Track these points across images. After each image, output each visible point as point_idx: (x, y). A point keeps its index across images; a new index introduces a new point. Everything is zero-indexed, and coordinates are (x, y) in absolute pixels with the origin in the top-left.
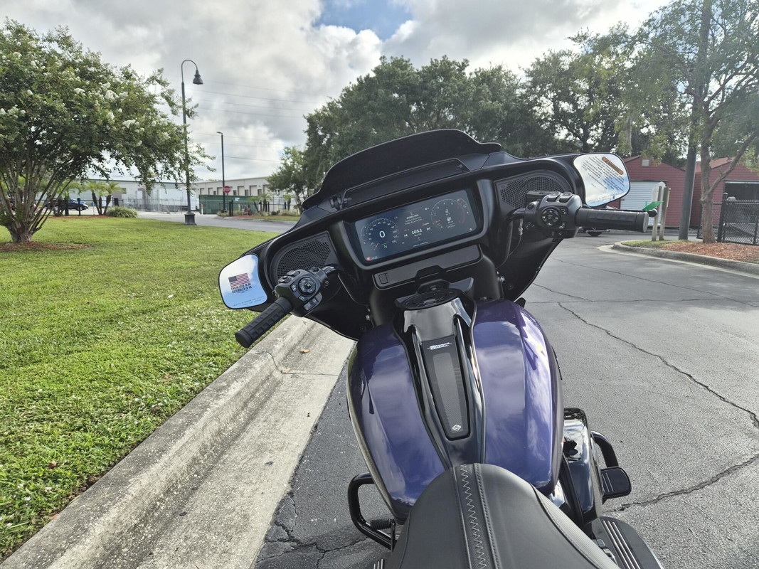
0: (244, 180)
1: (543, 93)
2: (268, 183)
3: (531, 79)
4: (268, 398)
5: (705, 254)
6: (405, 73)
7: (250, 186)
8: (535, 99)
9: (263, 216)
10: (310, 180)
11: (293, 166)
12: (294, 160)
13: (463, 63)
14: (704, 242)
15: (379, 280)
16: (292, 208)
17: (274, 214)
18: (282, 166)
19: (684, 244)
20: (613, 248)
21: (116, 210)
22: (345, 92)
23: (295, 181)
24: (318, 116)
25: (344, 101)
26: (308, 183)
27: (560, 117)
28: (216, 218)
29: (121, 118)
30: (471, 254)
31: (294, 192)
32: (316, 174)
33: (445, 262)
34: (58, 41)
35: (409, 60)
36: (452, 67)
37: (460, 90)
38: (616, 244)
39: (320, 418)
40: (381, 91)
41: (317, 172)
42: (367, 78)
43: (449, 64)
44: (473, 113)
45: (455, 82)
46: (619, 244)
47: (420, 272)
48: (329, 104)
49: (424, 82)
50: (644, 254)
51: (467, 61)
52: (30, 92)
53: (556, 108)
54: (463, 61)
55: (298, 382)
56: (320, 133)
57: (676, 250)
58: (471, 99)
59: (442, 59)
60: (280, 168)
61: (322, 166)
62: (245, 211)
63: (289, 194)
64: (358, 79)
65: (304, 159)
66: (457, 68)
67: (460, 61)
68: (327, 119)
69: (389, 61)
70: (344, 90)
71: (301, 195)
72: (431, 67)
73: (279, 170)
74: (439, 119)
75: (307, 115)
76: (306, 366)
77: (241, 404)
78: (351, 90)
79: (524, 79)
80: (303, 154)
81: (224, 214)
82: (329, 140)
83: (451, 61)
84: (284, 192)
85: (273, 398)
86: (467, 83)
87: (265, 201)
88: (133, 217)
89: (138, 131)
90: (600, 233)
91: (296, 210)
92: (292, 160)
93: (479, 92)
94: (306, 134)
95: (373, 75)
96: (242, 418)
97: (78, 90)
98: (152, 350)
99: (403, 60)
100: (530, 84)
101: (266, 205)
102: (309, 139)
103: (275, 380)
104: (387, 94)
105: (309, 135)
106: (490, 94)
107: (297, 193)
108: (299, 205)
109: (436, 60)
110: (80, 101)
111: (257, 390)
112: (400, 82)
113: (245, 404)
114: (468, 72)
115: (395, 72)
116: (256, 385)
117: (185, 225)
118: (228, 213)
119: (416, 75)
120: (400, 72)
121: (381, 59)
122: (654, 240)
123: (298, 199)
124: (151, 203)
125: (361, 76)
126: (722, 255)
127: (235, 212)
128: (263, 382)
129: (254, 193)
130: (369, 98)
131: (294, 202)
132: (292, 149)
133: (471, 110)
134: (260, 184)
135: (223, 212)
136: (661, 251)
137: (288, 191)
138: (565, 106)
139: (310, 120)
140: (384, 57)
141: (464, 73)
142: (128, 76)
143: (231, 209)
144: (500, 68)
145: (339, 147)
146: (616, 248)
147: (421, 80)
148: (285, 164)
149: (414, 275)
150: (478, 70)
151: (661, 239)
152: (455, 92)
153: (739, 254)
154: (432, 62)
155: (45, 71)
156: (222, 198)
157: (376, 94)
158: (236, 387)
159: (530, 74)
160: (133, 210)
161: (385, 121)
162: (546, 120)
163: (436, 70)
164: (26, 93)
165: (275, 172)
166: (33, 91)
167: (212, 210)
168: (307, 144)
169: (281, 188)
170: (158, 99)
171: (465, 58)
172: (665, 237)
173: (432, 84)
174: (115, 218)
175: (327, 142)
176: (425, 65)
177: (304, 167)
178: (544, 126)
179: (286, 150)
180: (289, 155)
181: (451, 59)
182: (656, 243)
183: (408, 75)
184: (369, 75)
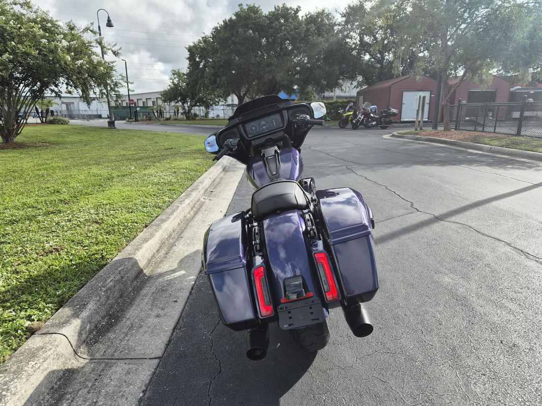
0: (142, 94)
1: (352, 30)
2: (160, 96)
3: (344, 19)
4: (201, 207)
5: (442, 137)
6: (257, 17)
7: (147, 99)
8: (347, 34)
9: (160, 121)
10: (192, 94)
11: (179, 83)
12: (179, 80)
13: (297, 9)
14: (444, 130)
15: (253, 143)
16: (180, 114)
17: (167, 119)
18: (171, 84)
19: (434, 131)
20: (391, 136)
21: (54, 119)
22: (214, 30)
23: (181, 95)
24: (195, 46)
25: (214, 37)
26: (191, 96)
27: (364, 46)
28: (125, 123)
29: (74, 59)
30: (281, 134)
31: (180, 103)
32: (196, 89)
33: (273, 137)
34: (20, 4)
35: (259, 6)
36: (290, 11)
37: (295, 29)
38: (393, 133)
39: (226, 213)
40: (241, 30)
41: (197, 89)
42: (231, 20)
43: (288, 9)
44: (304, 45)
45: (291, 23)
46: (395, 133)
47: (266, 140)
48: (203, 38)
49: (270, 23)
50: (409, 139)
51: (300, 7)
52: (13, 43)
53: (361, 40)
54: (297, 7)
55: (213, 202)
56: (197, 60)
57: (426, 136)
58: (303, 35)
59: (282, 6)
60: (170, 86)
61: (201, 84)
62: (146, 117)
63: (177, 104)
64: (224, 21)
65: (187, 79)
66: (293, 12)
67: (295, 7)
68: (203, 49)
69: (245, 7)
70: (213, 29)
71: (186, 105)
72: (275, 12)
73: (169, 88)
74: (281, 49)
75: (187, 47)
76: (215, 196)
77: (190, 208)
78: (219, 28)
79: (339, 19)
80: (186, 75)
81: (131, 120)
82: (204, 64)
83: (289, 8)
84: (173, 104)
85: (203, 207)
86: (300, 23)
87: (160, 110)
88: (67, 124)
89: (85, 67)
90: (387, 127)
91: (182, 116)
92: (177, 80)
93: (308, 30)
94: (188, 60)
95: (234, 18)
96: (192, 213)
97: (44, 41)
98: (144, 189)
99: (255, 7)
100: (343, 23)
101: (161, 113)
102: (190, 64)
103: (202, 201)
104: (245, 32)
105: (190, 61)
106: (316, 31)
107: (183, 103)
108: (185, 112)
109: (278, 6)
110: (45, 48)
111: (195, 204)
112: (253, 23)
113: (192, 209)
114: (301, 15)
115: (250, 16)
116: (194, 202)
117: (108, 128)
118: (134, 119)
119: (264, 18)
120: (253, 16)
121: (239, 6)
122: (416, 130)
123: (184, 108)
124: (74, 113)
125: (226, 19)
126: (451, 138)
127: (139, 118)
128: (197, 202)
129: (150, 104)
130: (232, 35)
131: (181, 111)
132: (177, 71)
133: (303, 43)
134: (154, 97)
135: (130, 118)
136: (418, 136)
137: (176, 103)
138: (367, 39)
139: (190, 50)
140: (241, 4)
141: (298, 16)
142: (72, 28)
143: (136, 116)
144: (323, 11)
145: (213, 71)
146: (393, 136)
147: (268, 22)
148: (173, 83)
149: (264, 141)
150: (308, 13)
151: (421, 129)
152: (292, 31)
153: (461, 137)
154: (275, 8)
155: (20, 28)
156: (129, 108)
157: (237, 32)
158: (187, 201)
159: (343, 16)
160: (66, 119)
161: (244, 52)
162: (355, 48)
163: (278, 14)
164: (11, 44)
165: (166, 89)
166: (15, 43)
167: (120, 118)
168: (188, 68)
169: (171, 100)
170: (94, 44)
171: (298, 5)
172: (423, 128)
173: (276, 24)
174: (55, 125)
175: (203, 66)
176: (270, 11)
177: (187, 85)
178: (354, 53)
179: (173, 72)
180: (175, 76)
181: (288, 6)
182: (417, 132)
183: (259, 18)
184: (231, 18)
